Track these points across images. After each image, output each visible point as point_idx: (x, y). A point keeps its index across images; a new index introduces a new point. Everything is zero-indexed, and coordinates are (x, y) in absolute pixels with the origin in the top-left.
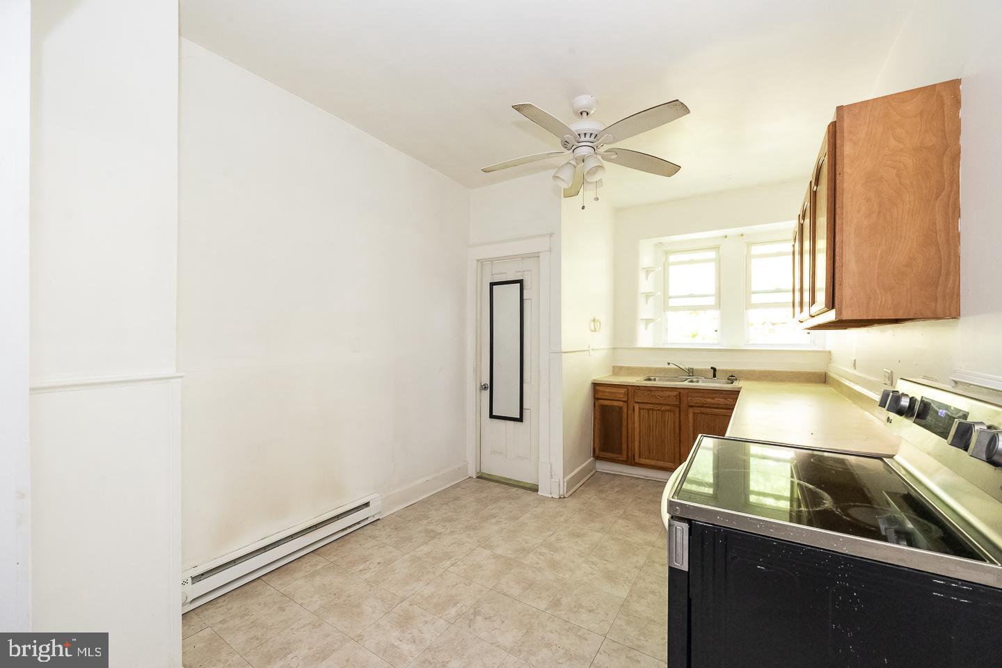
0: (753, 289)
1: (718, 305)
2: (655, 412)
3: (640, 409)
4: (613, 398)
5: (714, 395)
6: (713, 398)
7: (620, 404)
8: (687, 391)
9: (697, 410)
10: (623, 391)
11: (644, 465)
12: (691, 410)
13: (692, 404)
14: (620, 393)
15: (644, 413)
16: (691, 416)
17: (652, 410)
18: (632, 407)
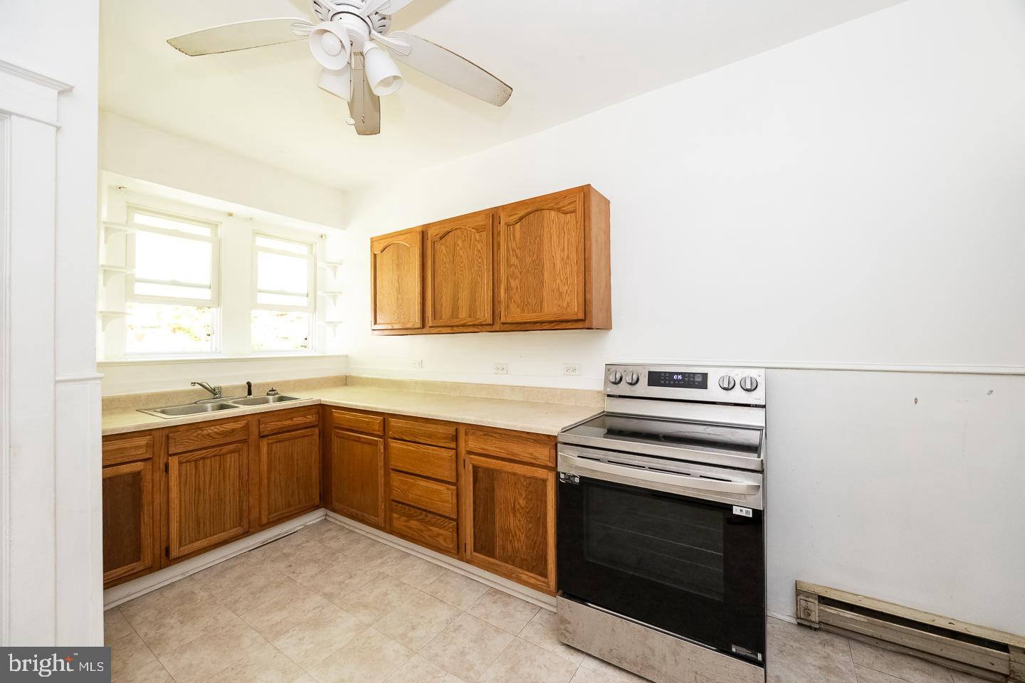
0: (260, 287)
1: (217, 300)
2: (208, 461)
3: (180, 463)
4: (119, 461)
5: (293, 415)
6: (291, 419)
7: (138, 466)
8: (258, 417)
9: (272, 439)
10: (143, 441)
11: (188, 554)
12: (264, 443)
13: (266, 433)
14: (137, 447)
15: (190, 468)
16: (264, 450)
17: (204, 458)
18: (162, 466)
